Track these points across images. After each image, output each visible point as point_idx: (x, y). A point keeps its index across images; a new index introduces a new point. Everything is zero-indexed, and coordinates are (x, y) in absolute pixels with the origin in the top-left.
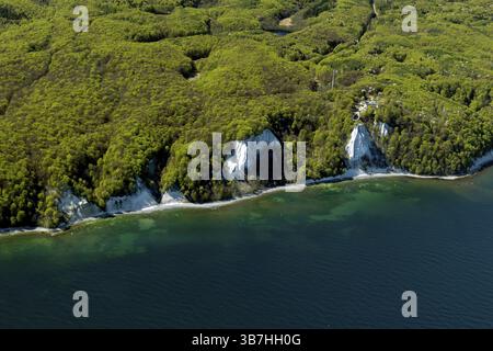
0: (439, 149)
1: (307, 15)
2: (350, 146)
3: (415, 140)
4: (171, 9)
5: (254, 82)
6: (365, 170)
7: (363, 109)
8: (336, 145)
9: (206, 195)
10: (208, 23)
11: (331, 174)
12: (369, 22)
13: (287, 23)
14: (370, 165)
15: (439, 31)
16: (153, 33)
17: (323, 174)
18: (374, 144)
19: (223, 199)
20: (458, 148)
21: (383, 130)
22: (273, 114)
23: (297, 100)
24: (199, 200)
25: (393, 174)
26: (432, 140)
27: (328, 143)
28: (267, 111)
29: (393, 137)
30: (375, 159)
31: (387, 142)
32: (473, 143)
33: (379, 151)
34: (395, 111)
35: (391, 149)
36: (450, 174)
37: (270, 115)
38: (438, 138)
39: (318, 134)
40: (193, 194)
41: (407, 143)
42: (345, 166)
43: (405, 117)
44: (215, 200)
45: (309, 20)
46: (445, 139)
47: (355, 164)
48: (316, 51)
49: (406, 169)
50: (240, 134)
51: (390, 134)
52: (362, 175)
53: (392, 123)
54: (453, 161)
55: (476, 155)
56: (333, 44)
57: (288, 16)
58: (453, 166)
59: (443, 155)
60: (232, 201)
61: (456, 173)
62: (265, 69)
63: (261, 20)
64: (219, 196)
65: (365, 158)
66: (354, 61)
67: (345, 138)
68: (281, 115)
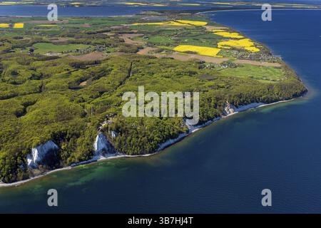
0: (141, 141)
1: (94, 79)
2: (96, 144)
3: (129, 138)
4: (24, 82)
5: (51, 116)
6: (104, 155)
7: (104, 124)
8: (88, 145)
9: (13, 179)
10: (41, 87)
11: (85, 160)
12: (124, 80)
13: (84, 84)
14: (106, 153)
15: (157, 82)
16: (9, 94)
17: (80, 160)
18: (108, 142)
19: (23, 179)
20: (150, 140)
21: (113, 135)
22: (56, 132)
23: (71, 123)
24: (10, 181)
25: (118, 156)
26: (138, 137)
27: (84, 144)
28: (52, 131)
29: (118, 138)
30: (109, 149)
31: (115, 140)
32: (159, 137)
33: (111, 145)
34: (120, 124)
35: (117, 144)
36: (147, 153)
37: (53, 133)
38: (140, 136)
39: (79, 140)
40: (6, 179)
41: (125, 140)
42: (92, 155)
43: (124, 127)
44: (19, 180)
45: (94, 82)
46: (144, 136)
47: (98, 153)
48: (92, 97)
49: (125, 153)
50: (34, 144)
51: (116, 136)
52: (102, 158)
53: (118, 130)
54: (148, 147)
55: (161, 142)
56: (102, 93)
57: (86, 80)
58: (148, 150)
59: (143, 144)
60: (28, 180)
61: (150, 152)
62: (59, 109)
63: (69, 83)
64: (21, 178)
65: (104, 150)
66: (107, 101)
67: (93, 140)
68: (60, 132)
